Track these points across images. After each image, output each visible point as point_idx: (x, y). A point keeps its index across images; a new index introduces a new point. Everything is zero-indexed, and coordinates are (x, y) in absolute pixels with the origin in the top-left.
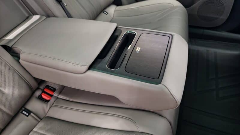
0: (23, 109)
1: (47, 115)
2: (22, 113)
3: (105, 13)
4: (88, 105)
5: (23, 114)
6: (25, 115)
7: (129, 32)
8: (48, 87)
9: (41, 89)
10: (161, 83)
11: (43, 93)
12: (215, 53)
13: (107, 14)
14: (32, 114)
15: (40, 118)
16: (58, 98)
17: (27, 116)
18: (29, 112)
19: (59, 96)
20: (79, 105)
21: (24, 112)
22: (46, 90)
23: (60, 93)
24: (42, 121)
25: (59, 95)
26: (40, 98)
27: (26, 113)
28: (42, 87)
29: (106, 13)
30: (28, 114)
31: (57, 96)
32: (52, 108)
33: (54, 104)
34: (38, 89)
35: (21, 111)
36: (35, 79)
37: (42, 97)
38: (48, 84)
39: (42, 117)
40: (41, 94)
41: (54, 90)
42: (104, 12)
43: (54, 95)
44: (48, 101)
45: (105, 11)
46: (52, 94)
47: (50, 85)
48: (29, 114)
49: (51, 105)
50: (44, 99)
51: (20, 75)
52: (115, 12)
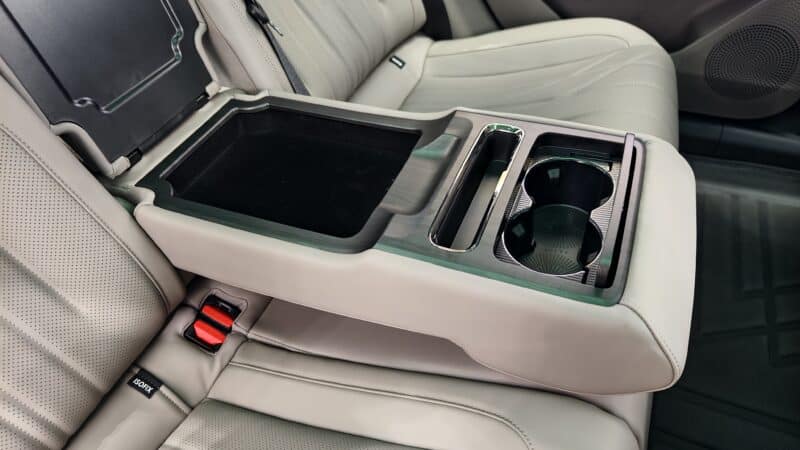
0: (136, 371)
1: (210, 396)
2: (131, 384)
3: (397, 62)
4: (353, 367)
5: (136, 387)
6: (142, 391)
7: (498, 127)
8: (213, 301)
9: (193, 308)
10: (622, 302)
11: (198, 322)
12: (762, 204)
13: (401, 67)
14: (163, 389)
15: (188, 405)
16: (246, 339)
17: (149, 396)
18: (156, 383)
19: (251, 331)
20: (321, 364)
21: (137, 382)
22: (208, 312)
23: (254, 322)
24: (194, 412)
25: (251, 328)
26: (190, 337)
27: (144, 386)
28: (195, 302)
29: (400, 64)
30: (150, 389)
31: (244, 333)
32: (229, 372)
33: (233, 360)
34: (183, 305)
35: (128, 379)
36: (179, 273)
37: (194, 332)
38: (214, 292)
39: (194, 402)
40: (193, 324)
41: (234, 312)
42: (394, 60)
43: (235, 328)
44: (214, 349)
45: (395, 57)
46: (228, 326)
47: (220, 295)
48: (156, 389)
49: (226, 360)
50: (201, 340)
51: (133, 260)
52: (429, 60)
